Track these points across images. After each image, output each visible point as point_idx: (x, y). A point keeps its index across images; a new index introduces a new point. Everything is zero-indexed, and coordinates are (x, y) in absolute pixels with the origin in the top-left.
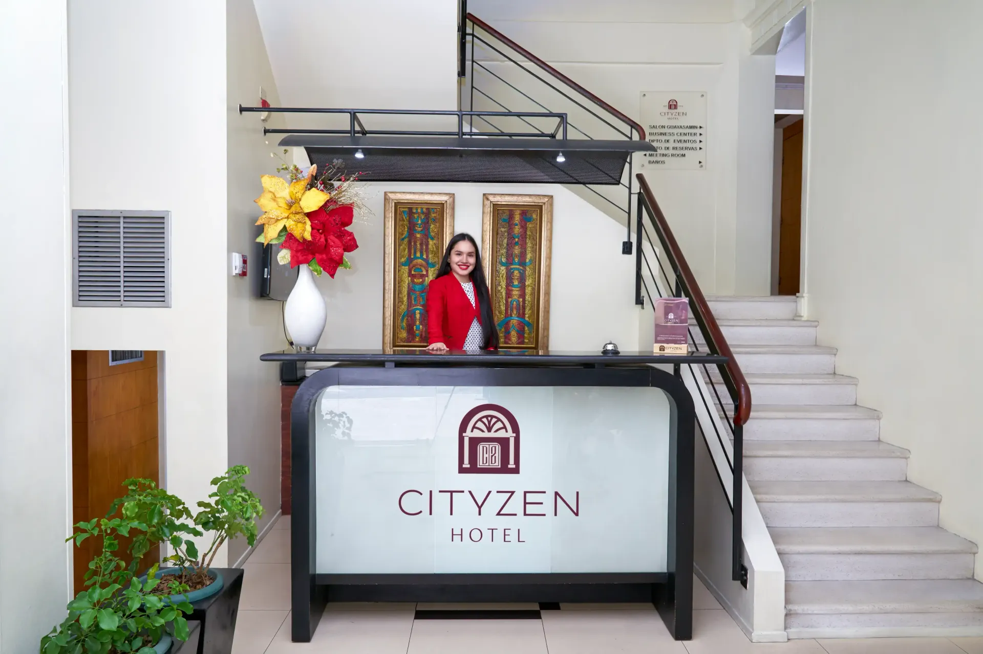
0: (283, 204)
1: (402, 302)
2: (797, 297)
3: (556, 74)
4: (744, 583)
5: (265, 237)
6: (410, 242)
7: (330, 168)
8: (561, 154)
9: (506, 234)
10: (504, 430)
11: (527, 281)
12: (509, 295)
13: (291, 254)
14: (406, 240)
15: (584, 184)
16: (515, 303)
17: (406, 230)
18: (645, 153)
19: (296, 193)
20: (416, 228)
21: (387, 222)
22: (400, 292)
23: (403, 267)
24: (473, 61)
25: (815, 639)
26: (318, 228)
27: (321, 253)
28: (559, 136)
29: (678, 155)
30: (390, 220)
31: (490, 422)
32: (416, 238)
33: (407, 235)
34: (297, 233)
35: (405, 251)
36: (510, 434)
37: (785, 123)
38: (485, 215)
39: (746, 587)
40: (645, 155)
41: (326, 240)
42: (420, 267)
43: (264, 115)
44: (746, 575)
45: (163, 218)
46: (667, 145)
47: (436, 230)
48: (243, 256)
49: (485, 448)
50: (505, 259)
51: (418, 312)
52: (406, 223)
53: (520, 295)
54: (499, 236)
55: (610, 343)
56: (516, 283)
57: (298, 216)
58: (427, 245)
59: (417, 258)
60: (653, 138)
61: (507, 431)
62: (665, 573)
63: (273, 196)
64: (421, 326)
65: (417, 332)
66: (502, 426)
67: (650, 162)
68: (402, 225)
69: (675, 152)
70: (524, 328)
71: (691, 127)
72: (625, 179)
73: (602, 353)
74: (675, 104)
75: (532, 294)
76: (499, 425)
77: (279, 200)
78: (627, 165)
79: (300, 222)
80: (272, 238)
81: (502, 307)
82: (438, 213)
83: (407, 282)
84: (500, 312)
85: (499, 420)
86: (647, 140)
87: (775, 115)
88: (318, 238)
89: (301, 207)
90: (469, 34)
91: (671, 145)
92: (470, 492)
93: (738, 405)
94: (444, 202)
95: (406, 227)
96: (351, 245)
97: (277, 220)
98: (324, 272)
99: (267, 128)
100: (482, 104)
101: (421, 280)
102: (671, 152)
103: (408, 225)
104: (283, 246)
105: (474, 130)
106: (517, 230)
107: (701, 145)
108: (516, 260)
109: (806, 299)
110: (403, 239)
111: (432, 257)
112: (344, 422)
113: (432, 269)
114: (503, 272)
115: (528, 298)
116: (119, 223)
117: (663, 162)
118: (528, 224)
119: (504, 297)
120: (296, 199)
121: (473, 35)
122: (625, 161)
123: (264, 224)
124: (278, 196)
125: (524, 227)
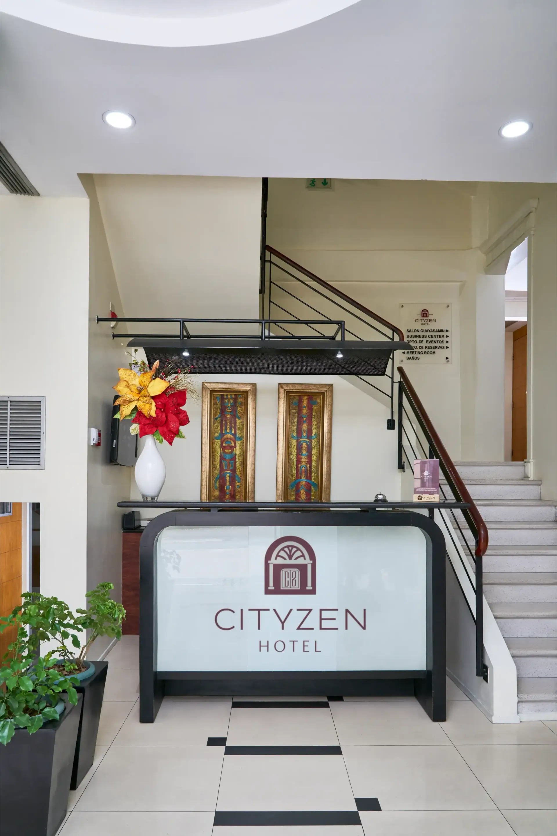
0: (134, 389)
1: (216, 468)
2: (525, 462)
3: (334, 291)
4: (486, 679)
5: (121, 415)
6: (221, 421)
7: (170, 363)
8: (340, 352)
9: (296, 414)
10: (302, 558)
11: (313, 451)
12: (299, 461)
13: (140, 427)
14: (219, 419)
15: (357, 375)
16: (303, 468)
17: (219, 411)
18: (403, 351)
19: (145, 382)
20: (227, 410)
21: (204, 405)
22: (214, 460)
23: (216, 440)
24: (271, 282)
25: (541, 721)
26: (161, 407)
27: (163, 426)
28: (338, 338)
29: (430, 353)
30: (207, 404)
31: (290, 551)
32: (227, 417)
33: (220, 416)
34: (145, 412)
35: (218, 428)
36: (307, 561)
37: (514, 327)
38: (280, 400)
39: (487, 681)
40: (404, 353)
41: (167, 417)
42: (229, 440)
43: (113, 324)
44: (487, 671)
45: (40, 401)
46: (421, 345)
47: (242, 412)
48: (98, 430)
49: (287, 573)
50: (296, 434)
51: (228, 475)
52: (219, 406)
53: (307, 462)
54: (291, 416)
55: (380, 494)
56: (304, 452)
57: (145, 399)
58: (235, 423)
59: (228, 433)
60: (409, 339)
61: (305, 559)
62: (425, 671)
63: (127, 384)
64: (230, 487)
65: (227, 491)
66: (300, 554)
67: (408, 358)
68: (216, 408)
69: (427, 350)
70: (311, 488)
71: (440, 331)
72: (388, 371)
73: (374, 501)
74: (427, 313)
75: (317, 461)
76: (298, 553)
77: (132, 387)
78: (390, 360)
79: (148, 403)
80: (126, 415)
81: (293, 471)
82: (244, 399)
83: (219, 452)
84: (292, 476)
85: (298, 549)
86: (405, 340)
87: (506, 322)
88: (160, 415)
89: (148, 392)
90: (268, 261)
91: (424, 344)
92: (275, 610)
93: (478, 540)
94: (248, 390)
95: (219, 409)
96: (185, 421)
97: (130, 402)
98: (164, 440)
99: (115, 333)
100: (277, 314)
101: (230, 450)
102: (424, 350)
103: (221, 408)
104: (134, 421)
105: (271, 334)
106: (305, 411)
107: (448, 345)
108: (305, 434)
109: (532, 463)
110: (216, 419)
111: (239, 432)
112: (174, 558)
113: (239, 442)
114: (294, 444)
115: (314, 464)
116: (7, 406)
117: (418, 358)
118: (314, 406)
119: (295, 463)
120: (144, 386)
121: (271, 262)
122: (389, 358)
123: (120, 405)
124: (130, 384)
125: (310, 409)
